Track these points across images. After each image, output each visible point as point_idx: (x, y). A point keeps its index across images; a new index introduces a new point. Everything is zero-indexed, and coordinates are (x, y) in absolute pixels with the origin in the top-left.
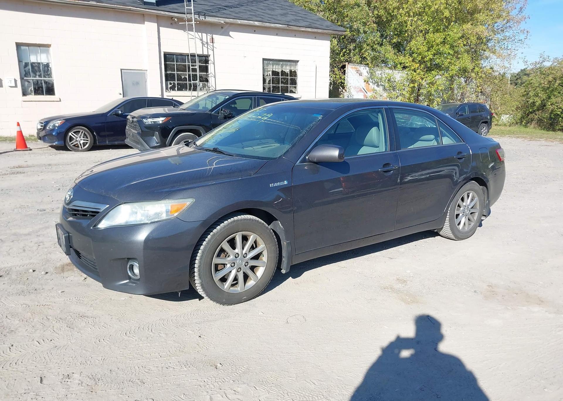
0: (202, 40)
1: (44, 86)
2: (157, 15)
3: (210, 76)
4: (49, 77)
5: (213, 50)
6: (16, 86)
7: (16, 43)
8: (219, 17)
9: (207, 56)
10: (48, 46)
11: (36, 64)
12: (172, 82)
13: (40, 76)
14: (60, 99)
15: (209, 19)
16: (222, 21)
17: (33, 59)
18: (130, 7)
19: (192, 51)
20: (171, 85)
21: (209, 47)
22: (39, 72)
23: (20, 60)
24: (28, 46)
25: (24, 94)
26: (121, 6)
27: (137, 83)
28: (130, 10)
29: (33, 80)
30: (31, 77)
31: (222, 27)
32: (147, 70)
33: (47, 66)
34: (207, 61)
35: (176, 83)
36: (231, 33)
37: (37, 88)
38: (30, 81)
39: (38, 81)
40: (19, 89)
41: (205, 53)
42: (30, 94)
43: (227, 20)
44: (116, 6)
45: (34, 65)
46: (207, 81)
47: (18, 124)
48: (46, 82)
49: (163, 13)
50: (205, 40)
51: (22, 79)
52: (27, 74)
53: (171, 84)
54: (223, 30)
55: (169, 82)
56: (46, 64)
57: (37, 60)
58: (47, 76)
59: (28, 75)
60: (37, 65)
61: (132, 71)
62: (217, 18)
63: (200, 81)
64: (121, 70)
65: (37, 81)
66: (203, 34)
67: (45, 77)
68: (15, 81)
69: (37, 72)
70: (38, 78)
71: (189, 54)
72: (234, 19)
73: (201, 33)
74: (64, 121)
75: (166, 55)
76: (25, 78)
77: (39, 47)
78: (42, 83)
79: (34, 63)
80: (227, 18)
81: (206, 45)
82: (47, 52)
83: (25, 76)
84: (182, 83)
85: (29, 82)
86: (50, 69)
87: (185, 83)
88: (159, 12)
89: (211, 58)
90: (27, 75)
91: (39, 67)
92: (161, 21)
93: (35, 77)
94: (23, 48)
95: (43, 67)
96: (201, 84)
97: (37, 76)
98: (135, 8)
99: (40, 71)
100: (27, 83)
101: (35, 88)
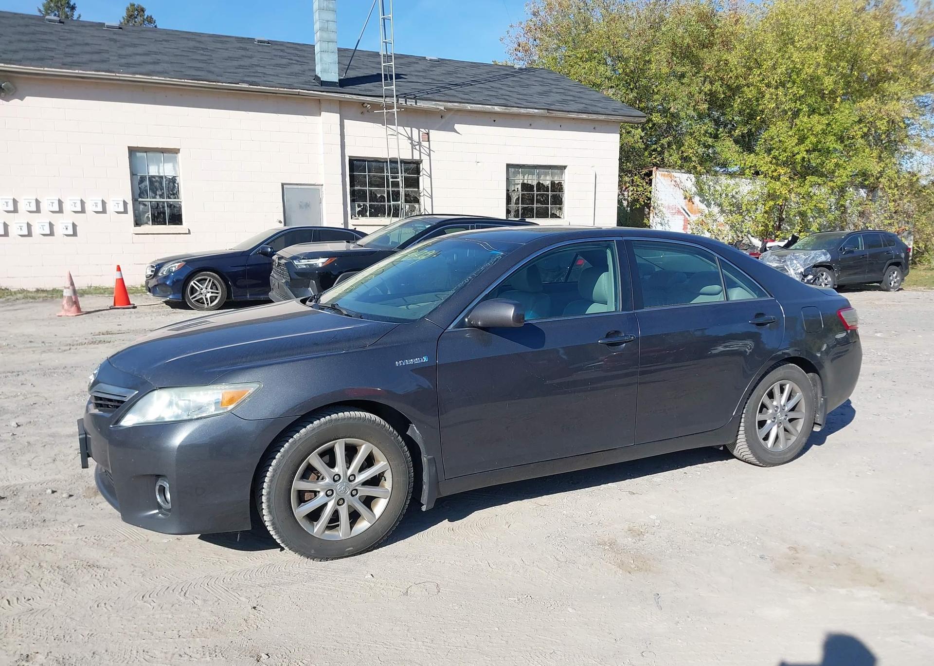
0: (411, 138)
1: (167, 211)
2: (340, 101)
3: (422, 194)
4: (175, 198)
5: (429, 155)
6: (125, 211)
7: (128, 147)
8: (436, 101)
9: (418, 163)
10: (176, 151)
11: (157, 178)
12: (362, 204)
13: (162, 196)
14: (189, 230)
15: (422, 104)
16: (441, 106)
17: (153, 171)
18: (298, 90)
19: (393, 155)
20: (360, 209)
21: (422, 150)
22: (161, 190)
23: (134, 173)
24: (146, 152)
25: (137, 223)
26: (285, 89)
27: (307, 205)
28: (298, 95)
29: (150, 202)
30: (148, 198)
31: (442, 117)
32: (322, 185)
33: (173, 180)
34: (418, 171)
35: (368, 205)
36: (457, 127)
37: (156, 214)
38: (147, 203)
39: (158, 204)
40: (130, 216)
41: (416, 157)
42: (147, 223)
43: (450, 105)
44: (277, 89)
45: (154, 179)
46: (417, 201)
47: (119, 269)
48: (170, 206)
49: (348, 96)
50: (416, 137)
51: (135, 200)
52: (142, 193)
53: (359, 206)
54: (444, 120)
55: (356, 204)
56: (171, 177)
57: (159, 172)
58: (171, 196)
59: (144, 195)
60: (159, 180)
61: (300, 187)
62: (434, 103)
63: (406, 201)
64: (283, 185)
65: (158, 203)
66: (413, 129)
67: (170, 198)
68: (125, 203)
69: (157, 190)
70: (158, 199)
71: (387, 159)
72: (460, 102)
73: (410, 128)
74: (184, 263)
75: (352, 161)
76: (140, 200)
77: (163, 153)
78: (163, 207)
79: (154, 177)
80: (450, 102)
81: (417, 147)
82: (174, 161)
83: (140, 197)
84: (378, 205)
85: (145, 205)
86: (176, 185)
87: (381, 205)
88: (343, 96)
89: (424, 166)
90: (142, 195)
91: (161, 183)
92: (346, 110)
93: (155, 198)
94: (138, 154)
95: (167, 182)
96: (407, 207)
97: (158, 197)
98: (307, 92)
99: (162, 189)
100: (142, 207)
101: (154, 215)
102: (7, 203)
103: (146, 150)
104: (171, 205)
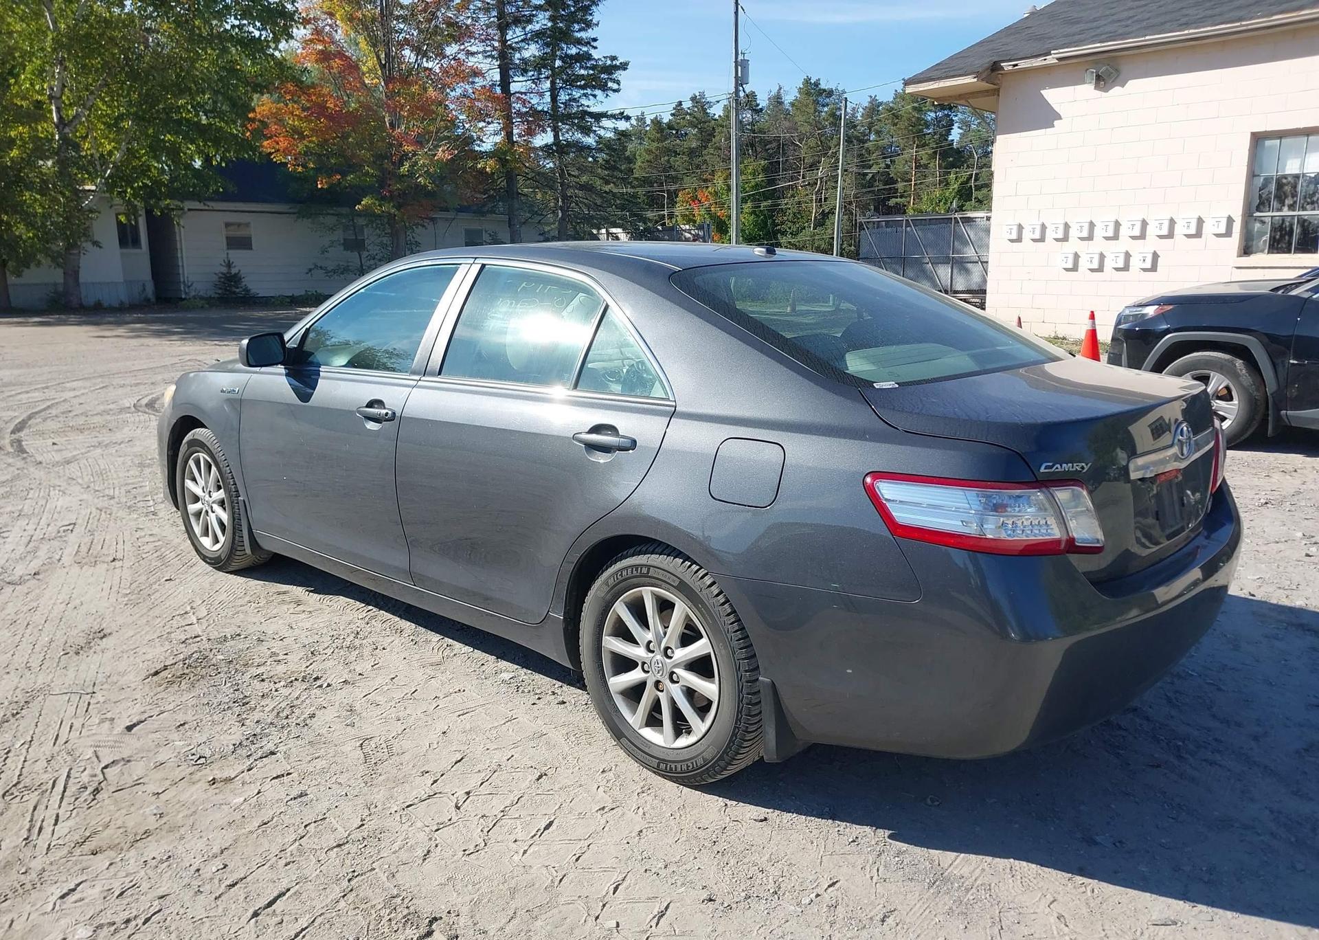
1: (1297, 230)
4: (1314, 209)
6: (1228, 233)
7: (1253, 134)
11: (1290, 179)
13: (1291, 207)
17: (1289, 167)
22: (1293, 197)
23: (1256, 173)
24: (1281, 138)
25: (1246, 250)
29: (1272, 217)
30: (1269, 211)
33: (1316, 180)
37: (1278, 237)
38: (1266, 220)
39: (1283, 220)
40: (1235, 240)
42: (1262, 251)
45: (1284, 181)
48: (1302, 222)
51: (1248, 216)
52: (1263, 204)
56: (1313, 175)
58: (1308, 207)
59: (1264, 207)
60: (1292, 181)
65: (1283, 218)
67: (1304, 209)
68: (1230, 221)
69: (1286, 197)
70: (1286, 212)
76: (1256, 214)
77: (1308, 135)
78: (1291, 225)
79: (1285, 177)
83: (1258, 210)
85: (1263, 223)
90: (1261, 207)
91: (1295, 187)
93: (1280, 210)
94: (1268, 143)
95: (1304, 184)
97: (1286, 208)
99: (1294, 195)
100: (1257, 225)
101: (1274, 238)
102: (1081, 227)
103: (1281, 135)
104: (1305, 221)
